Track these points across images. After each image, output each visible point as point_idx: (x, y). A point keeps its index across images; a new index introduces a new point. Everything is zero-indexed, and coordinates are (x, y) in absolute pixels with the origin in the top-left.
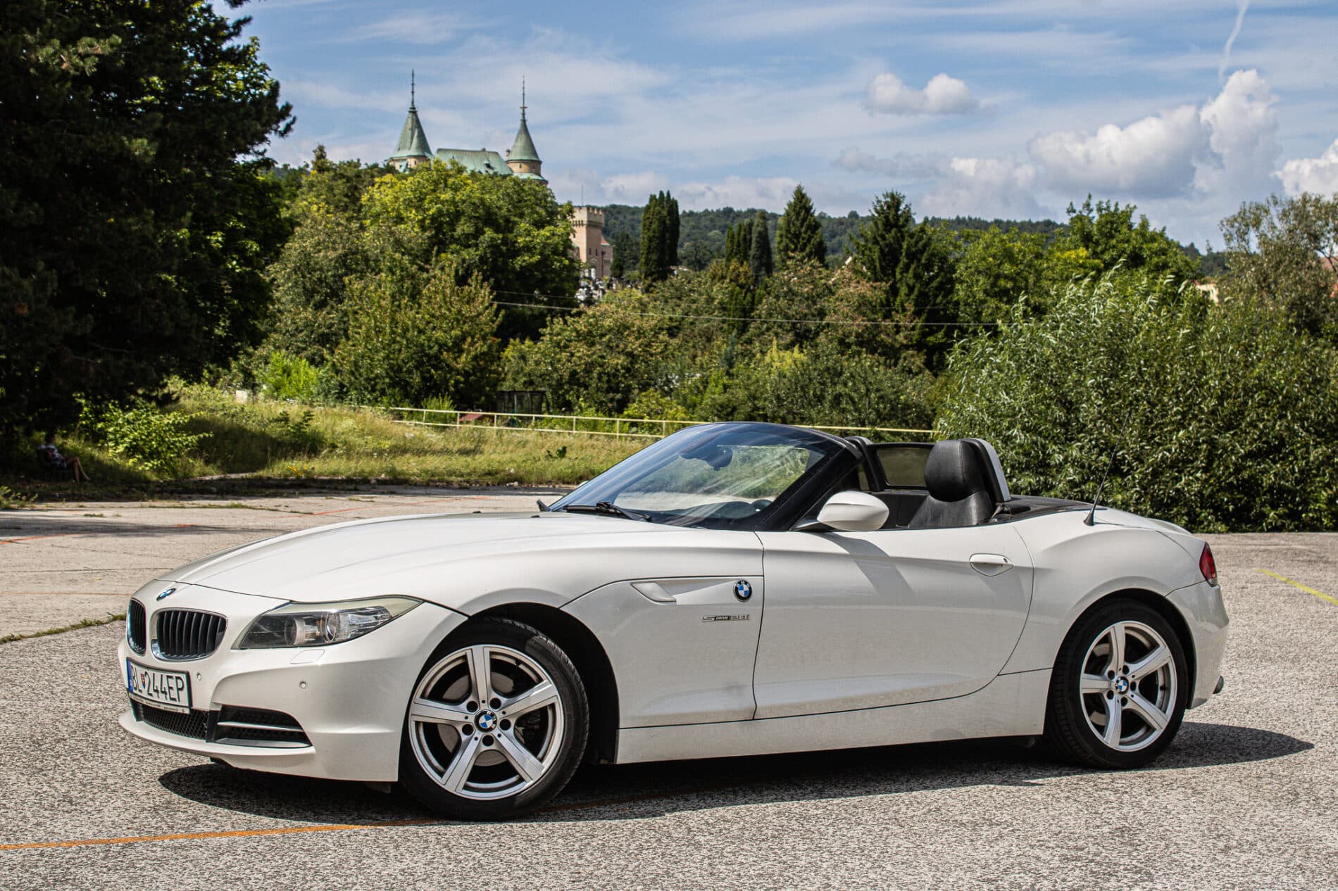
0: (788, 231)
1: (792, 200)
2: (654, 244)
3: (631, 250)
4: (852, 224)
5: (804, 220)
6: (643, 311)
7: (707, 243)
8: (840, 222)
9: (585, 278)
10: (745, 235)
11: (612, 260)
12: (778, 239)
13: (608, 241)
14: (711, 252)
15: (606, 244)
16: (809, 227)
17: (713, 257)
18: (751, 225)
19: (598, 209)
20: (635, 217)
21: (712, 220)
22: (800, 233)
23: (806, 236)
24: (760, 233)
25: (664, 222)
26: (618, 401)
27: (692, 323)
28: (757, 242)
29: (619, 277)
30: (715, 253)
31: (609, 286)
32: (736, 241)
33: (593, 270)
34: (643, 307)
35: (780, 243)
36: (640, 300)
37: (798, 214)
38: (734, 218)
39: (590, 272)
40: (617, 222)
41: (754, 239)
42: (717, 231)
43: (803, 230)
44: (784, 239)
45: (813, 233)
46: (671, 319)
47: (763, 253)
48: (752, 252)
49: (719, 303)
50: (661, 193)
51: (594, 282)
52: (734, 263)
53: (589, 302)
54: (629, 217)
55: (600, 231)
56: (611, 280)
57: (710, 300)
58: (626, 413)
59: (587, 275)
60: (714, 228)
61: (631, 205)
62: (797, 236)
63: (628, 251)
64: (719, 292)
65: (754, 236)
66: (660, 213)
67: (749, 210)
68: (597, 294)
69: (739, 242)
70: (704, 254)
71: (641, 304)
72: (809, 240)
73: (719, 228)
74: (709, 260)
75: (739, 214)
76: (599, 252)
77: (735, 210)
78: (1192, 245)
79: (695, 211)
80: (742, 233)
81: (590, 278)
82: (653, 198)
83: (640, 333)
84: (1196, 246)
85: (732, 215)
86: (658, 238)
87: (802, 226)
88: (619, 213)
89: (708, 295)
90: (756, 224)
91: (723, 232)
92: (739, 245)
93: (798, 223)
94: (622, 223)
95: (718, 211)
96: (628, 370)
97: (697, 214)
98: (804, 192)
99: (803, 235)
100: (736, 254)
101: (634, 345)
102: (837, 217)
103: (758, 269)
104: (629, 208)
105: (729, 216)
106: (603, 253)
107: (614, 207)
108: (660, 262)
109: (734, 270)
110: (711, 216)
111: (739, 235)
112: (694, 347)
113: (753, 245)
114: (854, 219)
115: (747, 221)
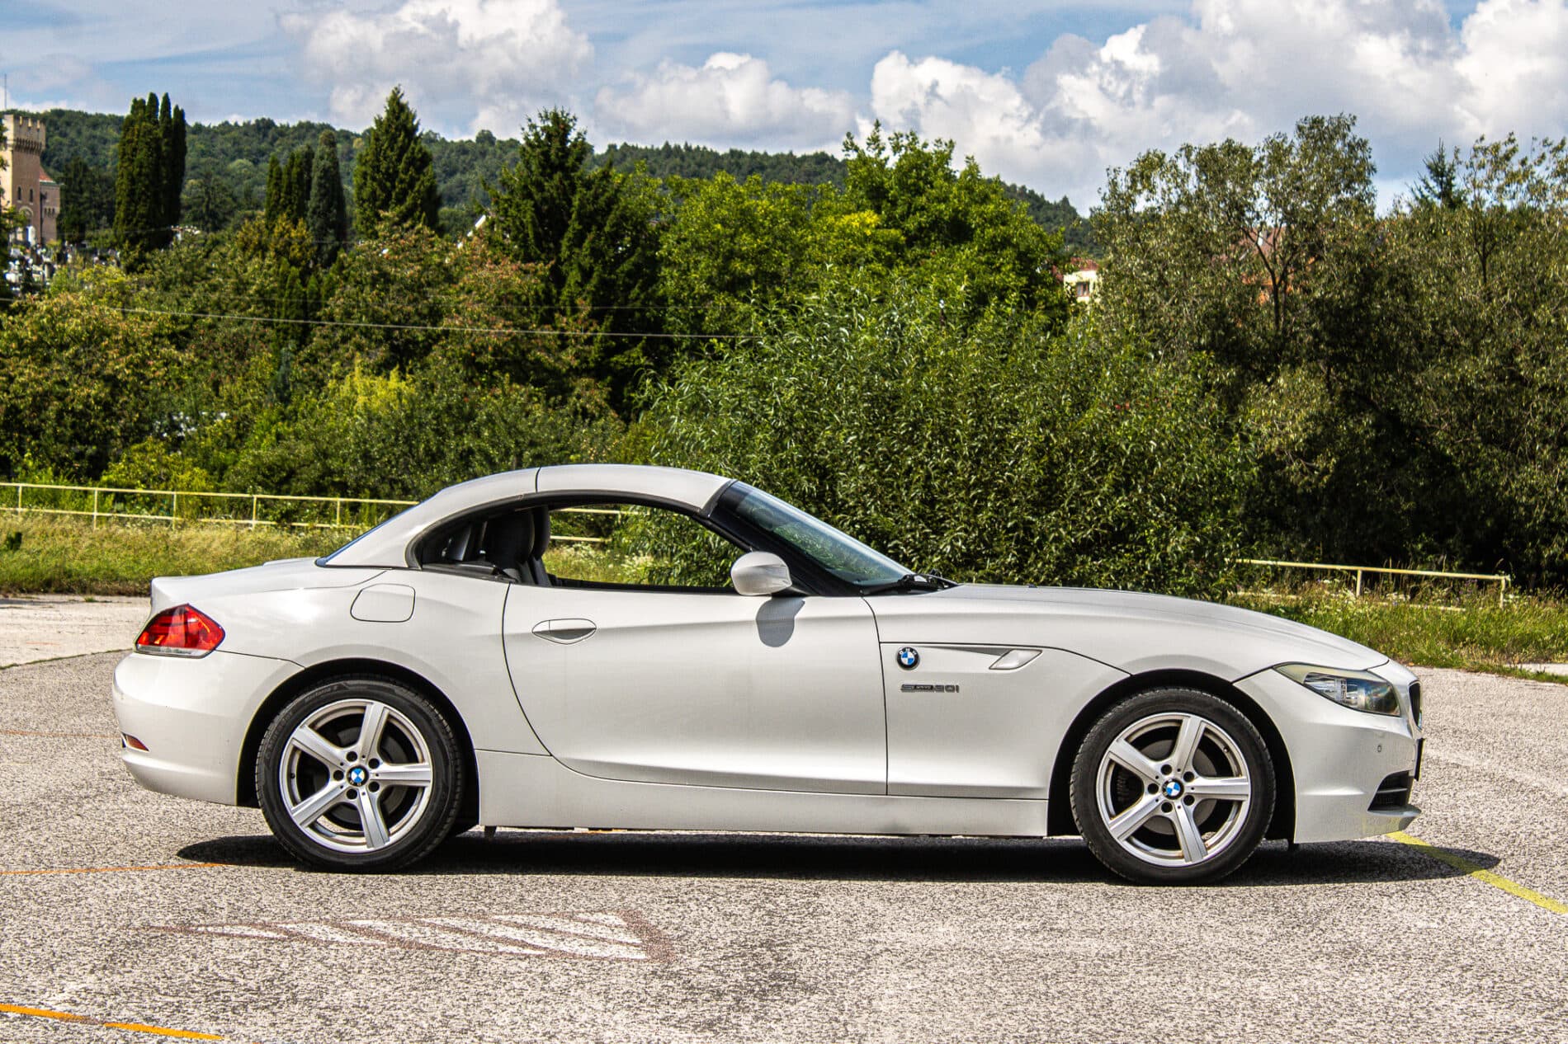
0: (376, 169)
1: (384, 115)
2: (140, 187)
3: (92, 192)
4: (484, 154)
5: (403, 150)
6: (126, 304)
7: (225, 182)
8: (463, 148)
9: (16, 242)
10: (300, 174)
11: (58, 210)
12: (357, 180)
13: (51, 176)
14: (235, 199)
15: (47, 180)
16: (411, 162)
17: (240, 207)
18: (309, 156)
19: (35, 118)
20: (98, 133)
21: (235, 142)
22: (396, 172)
23: (407, 178)
24: (325, 171)
25: (158, 149)
26: (91, 458)
27: (211, 327)
28: (320, 185)
29: (78, 242)
30: (242, 200)
31: (61, 258)
32: (284, 184)
33: (31, 229)
34: (124, 298)
35: (361, 188)
36: (121, 286)
37: (394, 139)
38: (275, 139)
39: (26, 231)
40: (66, 141)
41: (315, 180)
42: (244, 161)
43: (401, 166)
44: (369, 182)
45: (419, 170)
46: (175, 319)
47: (330, 205)
48: (311, 204)
49: (257, 292)
50: (153, 97)
51: (34, 252)
52: (282, 222)
53: (29, 285)
54: (86, 132)
55: (36, 159)
56: (64, 248)
57: (241, 287)
58: (104, 478)
59: (20, 237)
60: (240, 154)
61: (92, 112)
62: (391, 176)
63: (86, 194)
64: (259, 272)
65: (316, 176)
66: (150, 132)
67: (301, 125)
68: (39, 273)
69: (290, 185)
70: (224, 202)
71: (124, 293)
72: (411, 185)
73: (247, 156)
74: (231, 213)
75: (283, 131)
76: (37, 198)
77: (278, 124)
78: (1065, 200)
79: (206, 124)
80: (295, 170)
81: (26, 244)
82: (138, 105)
83: (129, 344)
84: (1072, 204)
85: (271, 133)
86: (147, 176)
87: (399, 160)
88: (68, 124)
89: (238, 276)
90: (318, 153)
91: (256, 162)
92: (289, 193)
93: (392, 155)
94: (73, 143)
95: (247, 125)
96: (107, 407)
97: (208, 130)
98: (403, 100)
99: (402, 176)
100: (285, 207)
101: (118, 365)
102: (456, 140)
103: (320, 234)
104: (86, 116)
105: (265, 135)
106: (43, 197)
107: (59, 113)
108: (151, 219)
109: (282, 235)
110: (235, 134)
111: (289, 174)
112: (215, 367)
113: (314, 191)
114: (486, 144)
115: (300, 148)
